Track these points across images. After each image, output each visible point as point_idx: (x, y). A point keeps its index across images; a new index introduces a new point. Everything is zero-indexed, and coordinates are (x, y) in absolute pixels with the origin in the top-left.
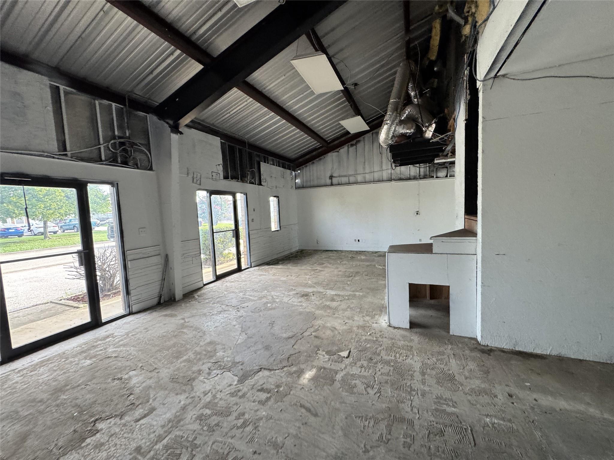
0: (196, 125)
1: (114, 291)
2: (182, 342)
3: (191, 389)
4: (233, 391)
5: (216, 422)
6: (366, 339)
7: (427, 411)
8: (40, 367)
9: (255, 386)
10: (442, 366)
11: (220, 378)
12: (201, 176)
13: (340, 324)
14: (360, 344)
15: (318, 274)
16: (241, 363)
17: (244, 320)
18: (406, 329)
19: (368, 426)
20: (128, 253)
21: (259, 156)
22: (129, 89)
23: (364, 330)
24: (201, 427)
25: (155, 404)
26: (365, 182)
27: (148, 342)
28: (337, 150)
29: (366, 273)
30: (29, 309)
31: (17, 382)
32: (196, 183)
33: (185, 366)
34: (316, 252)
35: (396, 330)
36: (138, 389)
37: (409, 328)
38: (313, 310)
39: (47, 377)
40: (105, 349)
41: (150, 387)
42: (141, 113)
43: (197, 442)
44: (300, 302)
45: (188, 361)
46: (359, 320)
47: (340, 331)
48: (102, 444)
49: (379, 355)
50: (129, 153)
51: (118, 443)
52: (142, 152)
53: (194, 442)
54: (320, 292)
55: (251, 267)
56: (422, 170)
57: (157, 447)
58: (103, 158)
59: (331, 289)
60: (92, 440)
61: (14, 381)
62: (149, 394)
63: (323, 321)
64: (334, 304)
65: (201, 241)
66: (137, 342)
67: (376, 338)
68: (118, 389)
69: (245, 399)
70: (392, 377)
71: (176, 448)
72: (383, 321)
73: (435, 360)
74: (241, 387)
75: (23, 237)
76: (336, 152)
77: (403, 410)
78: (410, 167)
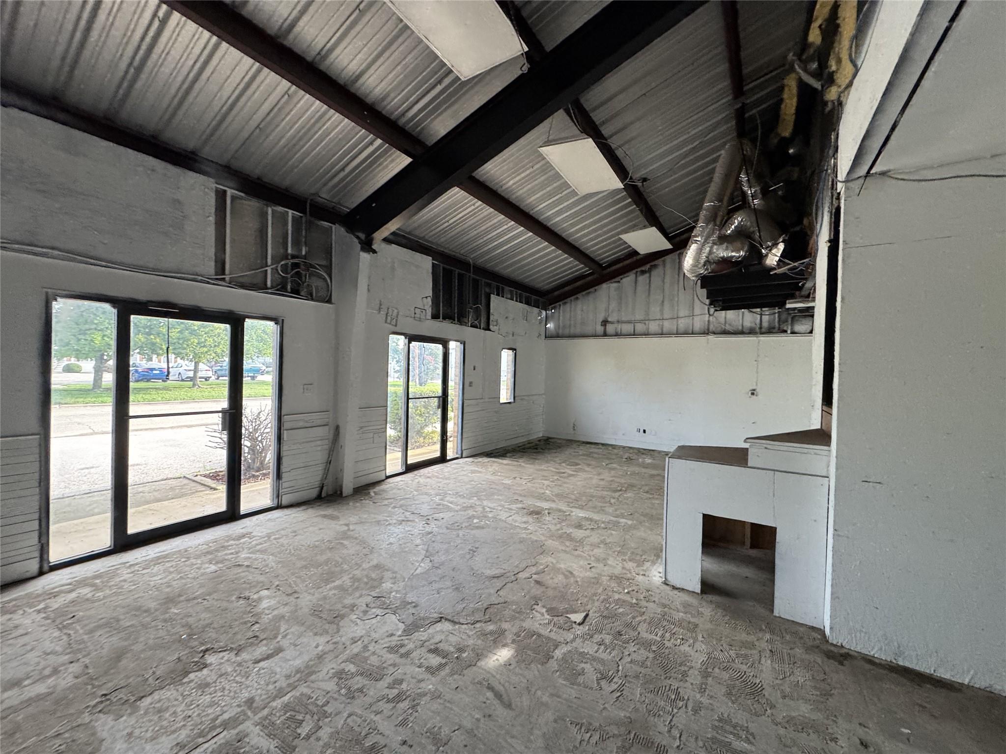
0: (399, 239)
1: (264, 471)
2: (337, 558)
3: (335, 631)
4: (394, 644)
5: (360, 686)
6: (619, 599)
7: (697, 738)
8: (155, 565)
9: (427, 643)
10: (744, 668)
11: (378, 622)
12: (398, 313)
13: (581, 567)
14: (608, 605)
15: (566, 480)
16: (414, 604)
17: (433, 539)
18: (693, 592)
19: (588, 742)
20: (285, 418)
21: (489, 285)
22: (312, 191)
23: (620, 584)
24: (338, 689)
25: (285, 643)
26: (662, 334)
27: (293, 552)
28: (617, 279)
29: (647, 488)
30: (158, 483)
31: (125, 581)
32: (390, 324)
33: (334, 594)
34: (570, 443)
35: (676, 592)
36: (266, 617)
37: (699, 592)
38: (543, 538)
39: (160, 579)
40: (237, 553)
41: (283, 617)
42: (326, 223)
43: (329, 709)
44: (525, 522)
45: (341, 588)
46: (616, 566)
47: (578, 580)
48: (207, 685)
49: (634, 629)
50: (304, 278)
51: (227, 687)
52: (320, 277)
53: (324, 708)
54: (560, 511)
55: (462, 457)
56: (766, 318)
57: (274, 704)
58: (269, 284)
59: (582, 508)
60: (196, 676)
61: (122, 579)
62: (279, 626)
63: (554, 558)
64: (579, 534)
65: (389, 409)
66: (278, 550)
67: (637, 600)
68: (242, 612)
69: (409, 661)
70: (648, 669)
71: (298, 712)
72: (656, 575)
73: (734, 655)
74: (407, 641)
75: (169, 382)
76: (615, 282)
77: (653, 728)
78: (743, 313)
